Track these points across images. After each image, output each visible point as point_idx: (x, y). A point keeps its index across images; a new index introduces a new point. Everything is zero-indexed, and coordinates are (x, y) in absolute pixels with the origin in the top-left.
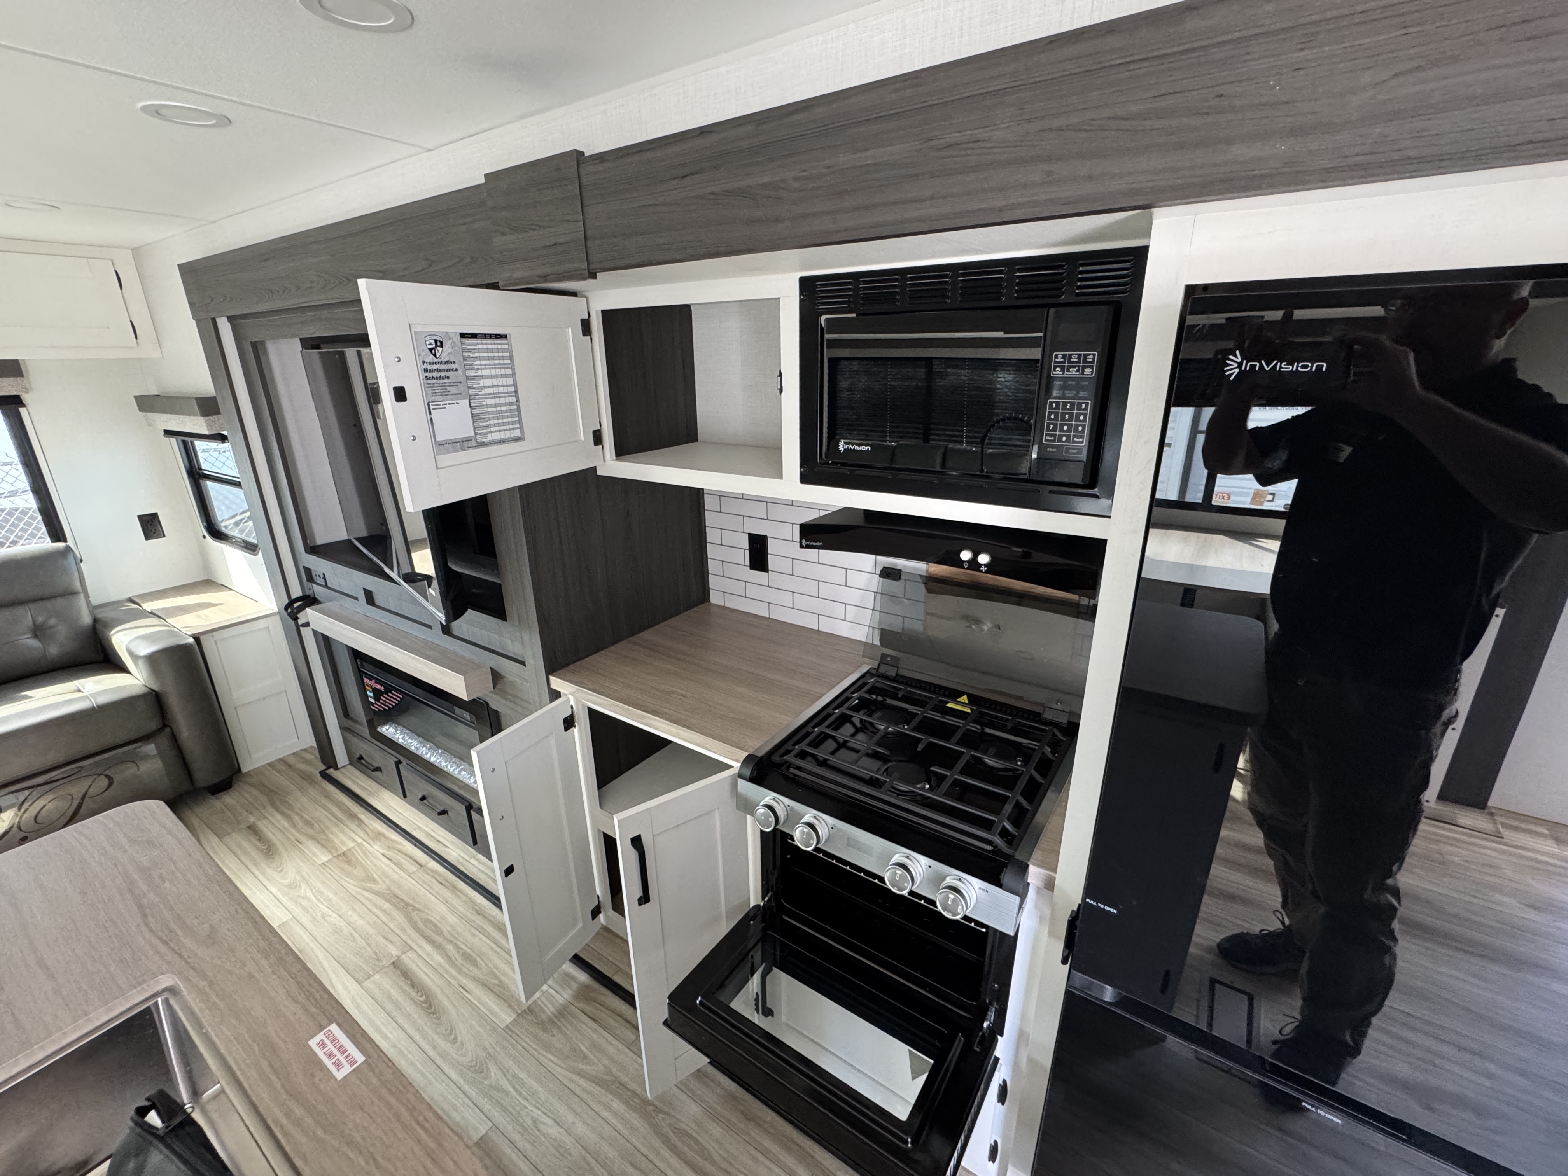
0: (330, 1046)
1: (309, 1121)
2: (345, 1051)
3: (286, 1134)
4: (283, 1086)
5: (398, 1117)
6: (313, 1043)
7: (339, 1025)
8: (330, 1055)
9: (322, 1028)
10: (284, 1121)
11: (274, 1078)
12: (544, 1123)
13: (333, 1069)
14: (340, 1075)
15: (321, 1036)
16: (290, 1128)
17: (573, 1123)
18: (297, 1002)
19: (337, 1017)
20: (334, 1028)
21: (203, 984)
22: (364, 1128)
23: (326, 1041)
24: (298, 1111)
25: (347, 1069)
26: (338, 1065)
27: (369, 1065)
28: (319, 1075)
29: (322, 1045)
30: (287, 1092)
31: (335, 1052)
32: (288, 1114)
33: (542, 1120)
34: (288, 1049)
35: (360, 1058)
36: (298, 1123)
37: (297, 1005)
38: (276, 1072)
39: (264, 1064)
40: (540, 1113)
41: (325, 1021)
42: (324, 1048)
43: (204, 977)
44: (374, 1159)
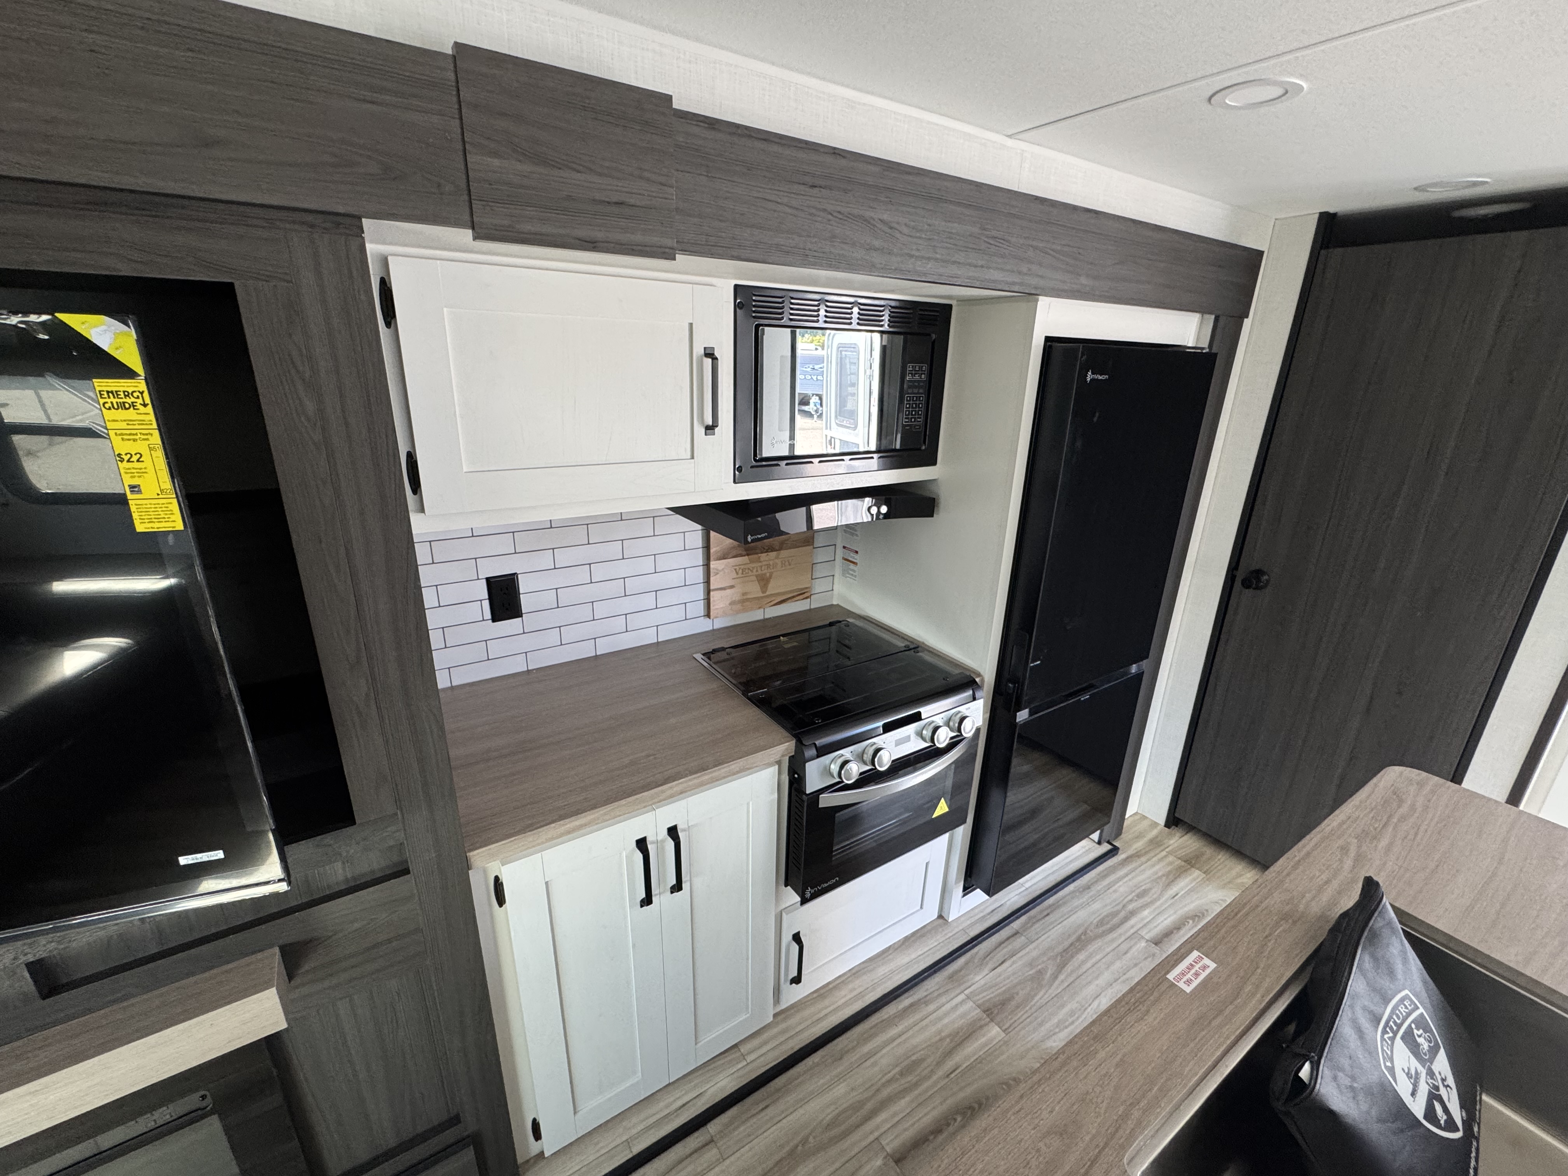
0: (1189, 976)
1: (1253, 979)
2: (1191, 965)
3: (1268, 991)
4: (1231, 1003)
5: (1234, 927)
6: (1188, 989)
7: (1168, 972)
8: (1197, 975)
9: (1172, 985)
10: (1259, 996)
11: (1227, 1012)
12: (1099, 1005)
13: (1208, 971)
14: (1213, 965)
15: (1181, 985)
16: (1262, 991)
17: (1097, 985)
18: (1148, 1011)
19: (1159, 976)
20: (1171, 976)
21: (1136, 1114)
22: (1248, 944)
23: (1185, 979)
24: (1248, 988)
25: (1207, 961)
26: (1204, 968)
27: (1201, 946)
28: (1215, 980)
29: (1189, 982)
30: (1235, 999)
31: (1193, 971)
32: (1253, 995)
33: (1096, 1006)
34: (1198, 1007)
35: (1195, 954)
36: (1257, 987)
37: (1152, 1011)
38: (1221, 1012)
39: (1215, 1023)
40: (1090, 1008)
41: (1166, 985)
42: (1191, 980)
43: (1125, 1117)
44: (1266, 937)
